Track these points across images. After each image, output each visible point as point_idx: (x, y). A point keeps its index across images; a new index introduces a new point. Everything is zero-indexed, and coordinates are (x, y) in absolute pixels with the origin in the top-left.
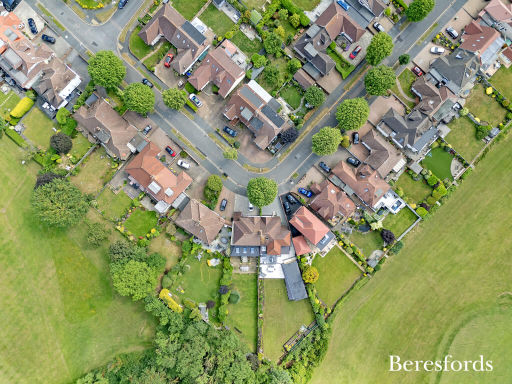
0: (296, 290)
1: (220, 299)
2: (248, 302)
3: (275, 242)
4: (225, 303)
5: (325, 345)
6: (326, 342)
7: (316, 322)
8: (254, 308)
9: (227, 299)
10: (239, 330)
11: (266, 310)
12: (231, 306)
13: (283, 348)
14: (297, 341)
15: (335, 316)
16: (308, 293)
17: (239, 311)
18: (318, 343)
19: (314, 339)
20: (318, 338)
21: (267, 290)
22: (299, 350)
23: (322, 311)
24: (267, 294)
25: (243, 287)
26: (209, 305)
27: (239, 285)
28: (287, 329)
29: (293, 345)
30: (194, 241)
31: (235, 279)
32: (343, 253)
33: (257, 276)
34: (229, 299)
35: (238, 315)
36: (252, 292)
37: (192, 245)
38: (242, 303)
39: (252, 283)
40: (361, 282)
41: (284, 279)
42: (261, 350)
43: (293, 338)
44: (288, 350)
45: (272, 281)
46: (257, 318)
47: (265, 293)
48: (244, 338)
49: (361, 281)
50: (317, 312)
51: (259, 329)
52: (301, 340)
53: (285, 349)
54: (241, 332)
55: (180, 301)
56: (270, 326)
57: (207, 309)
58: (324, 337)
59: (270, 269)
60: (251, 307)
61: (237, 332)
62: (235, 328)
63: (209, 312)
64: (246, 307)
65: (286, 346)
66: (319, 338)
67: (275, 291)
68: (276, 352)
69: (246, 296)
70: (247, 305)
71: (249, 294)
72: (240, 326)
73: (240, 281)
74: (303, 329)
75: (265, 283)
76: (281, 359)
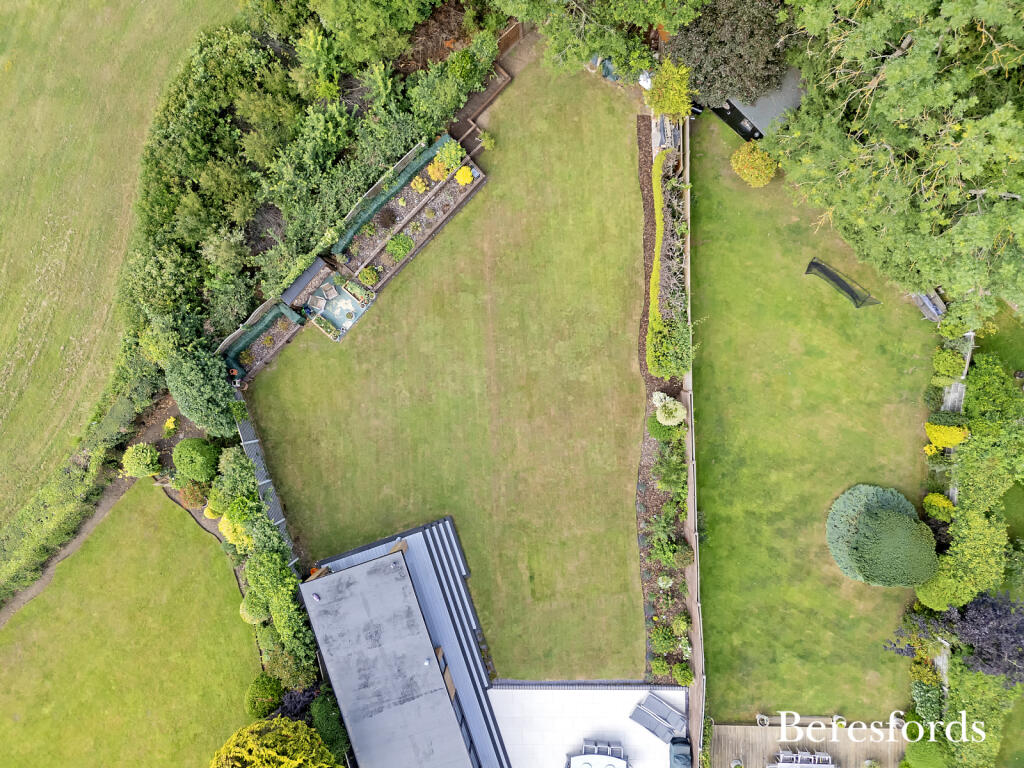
2: (768, 495)
7: (239, 375)
9: (962, 547)
10: (825, 287)
11: (621, 437)
12: (895, 467)
13: (494, 159)
14: (389, 218)
16: (302, 609)
21: (625, 588)
22: (368, 152)
23: (188, 462)
24: (623, 562)
25: (811, 613)
28: (466, 299)
29: (418, 184)
31: (871, 676)
33: (712, 708)
34: (941, 541)
35: (836, 400)
36: (731, 571)
38: (807, 487)
39: (736, 640)
41: (493, 679)
42: (665, 141)
43: (415, 234)
44: (449, 151)
47: (634, 567)
48: (782, 222)
52: (354, 229)
53: (473, 156)
54: (815, 266)
56: (591, 319)
60: (742, 462)
64: (779, 463)
65: (465, 176)
67: (560, 586)
68: (541, 126)
69: (779, 544)
70: (774, 477)
71: (763, 556)
72: (822, 313)
73: (837, 657)
74: (345, 306)
75: (641, 646)
76: (500, 79)
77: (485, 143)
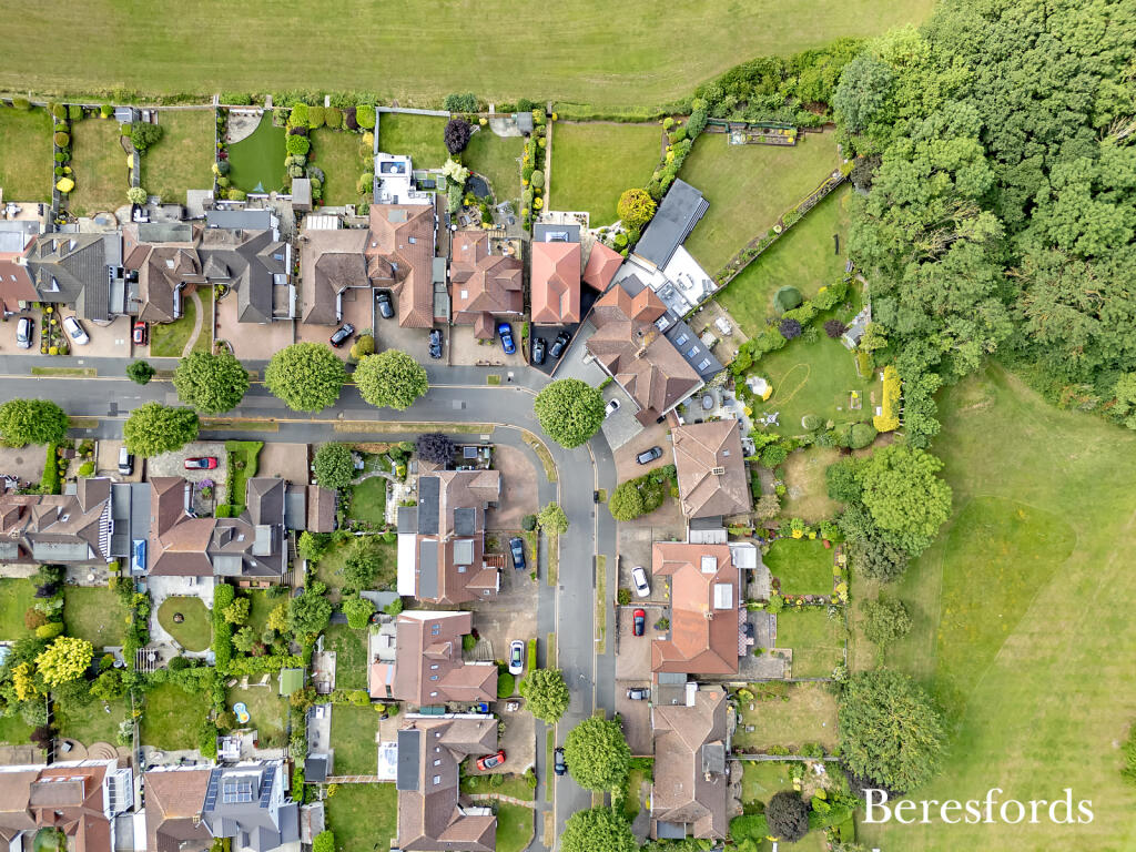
0: (682, 208)
1: (811, 322)
2: (776, 271)
3: (634, 316)
4: (810, 306)
5: (731, 78)
6: (724, 83)
7: (706, 128)
8: (776, 251)
9: (802, 309)
10: (834, 244)
11: (760, 228)
12: (807, 292)
13: (800, 144)
14: (767, 131)
15: (668, 105)
16: (670, 185)
17: (803, 271)
18: (738, 92)
19: (737, 106)
20: (731, 100)
21: (728, 257)
22: (778, 114)
23: (680, 132)
24: (734, 251)
25: (757, 302)
26: (837, 331)
27: (760, 310)
28: (763, 165)
29: (780, 131)
30: (753, 450)
31: (754, 326)
32: (551, 186)
33: (717, 295)
34: (799, 306)
35: (810, 267)
36: (752, 277)
37: (763, 449)
38: (784, 278)
39: (737, 291)
40: (572, 112)
41: (683, 244)
42: (836, 177)
43: (768, 140)
44: (794, 132)
45: (703, 263)
46: (788, 232)
47: (734, 255)
48: (840, 222)
49: (570, 113)
50: (687, 140)
51: (804, 210)
52: (758, 125)
53: (797, 138)
54: (836, 236)
55: (874, 385)
56: (782, 197)
57: (848, 329)
58: (719, 91)
59: (687, 283)
60: (778, 258)
61: (840, 243)
62: (837, 252)
63: (850, 319)
64: (785, 267)
65: (791, 140)
66: (727, 98)
67: (716, 242)
68: (816, 148)
69: (767, 282)
70: (781, 268)
71: (761, 281)
72: (827, 248)
73: (752, 315)
74: (738, 138)
75: (718, 270)
76: (819, 130)
77: (802, 138)
